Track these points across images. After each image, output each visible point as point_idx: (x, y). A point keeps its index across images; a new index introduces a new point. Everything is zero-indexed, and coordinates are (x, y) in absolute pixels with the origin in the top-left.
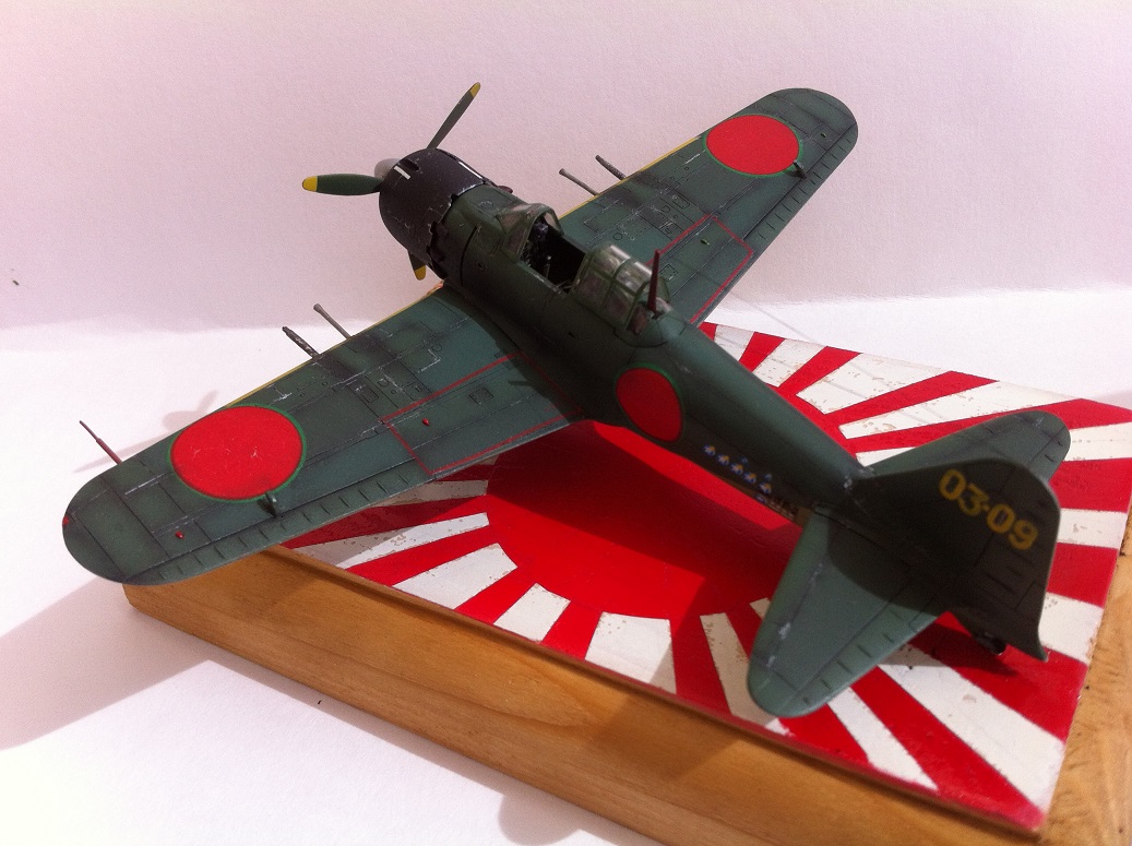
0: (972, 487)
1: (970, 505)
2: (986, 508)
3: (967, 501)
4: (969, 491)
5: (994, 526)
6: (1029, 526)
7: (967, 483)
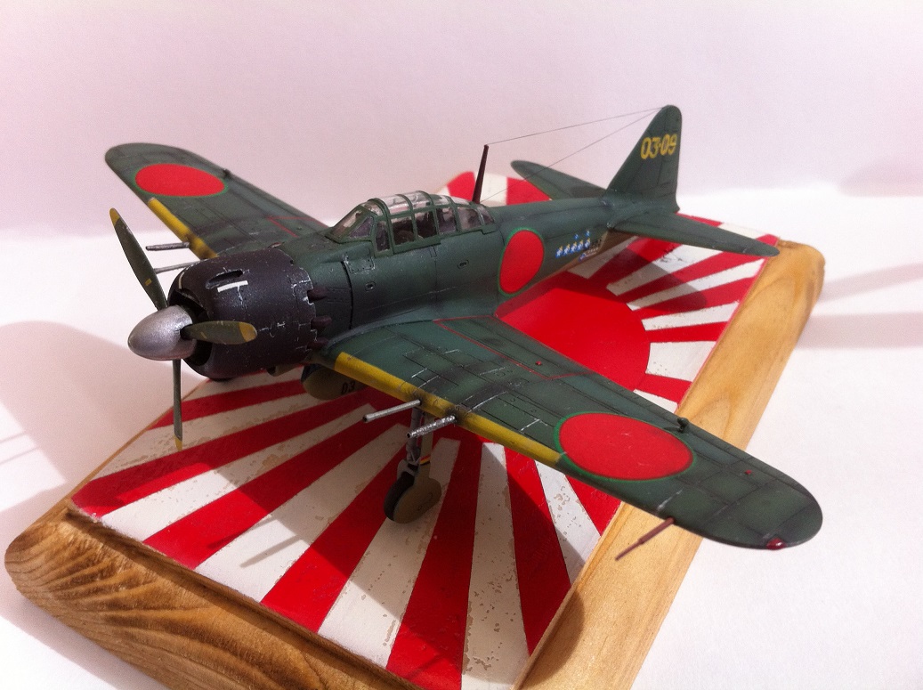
2: (660, 146)
3: (653, 150)
4: (653, 143)
5: (663, 153)
6: (675, 136)
7: (652, 140)
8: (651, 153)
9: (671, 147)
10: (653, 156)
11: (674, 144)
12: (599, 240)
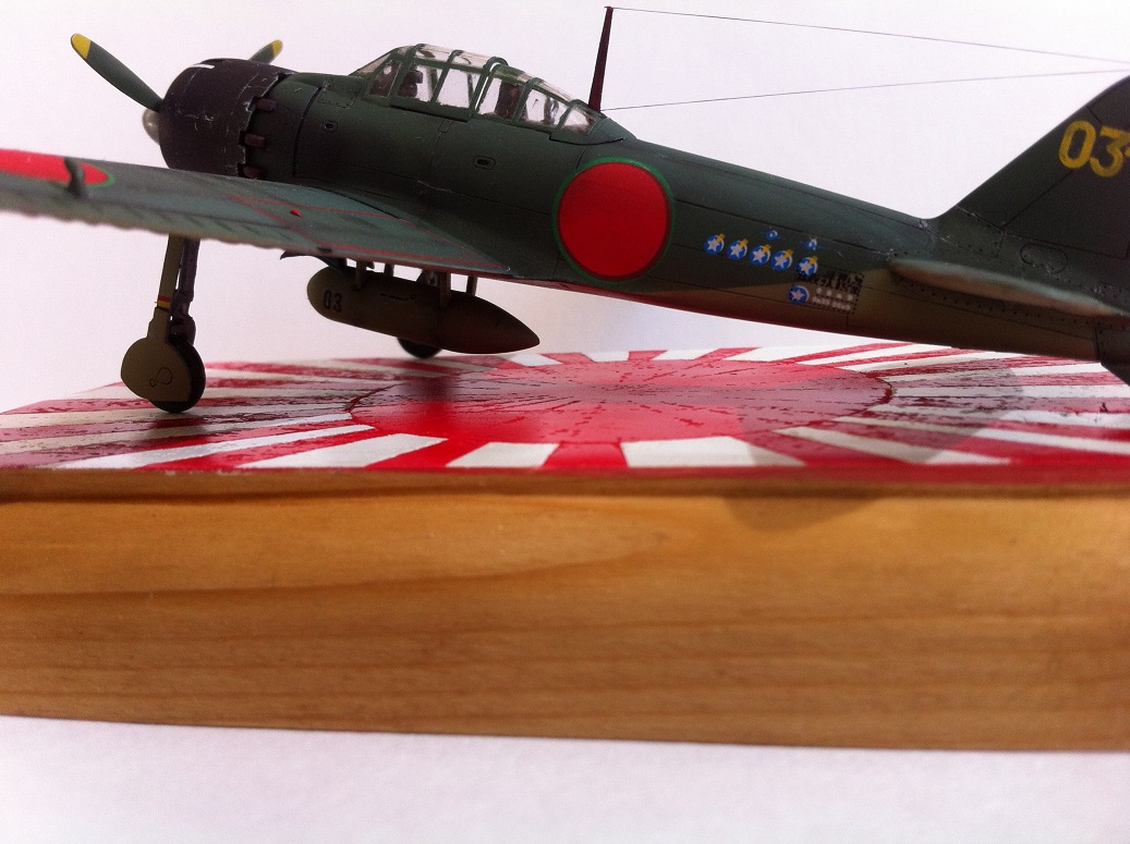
0: (1107, 131)
1: (1106, 160)
3: (1103, 157)
4: (1103, 139)
7: (1098, 130)
8: (1095, 163)
10: (1099, 168)
12: (853, 280)
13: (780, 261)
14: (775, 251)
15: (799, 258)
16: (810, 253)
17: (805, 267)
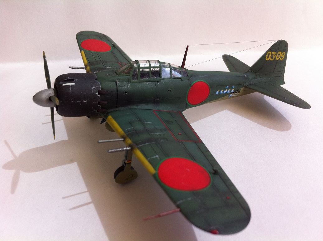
2: (276, 56)
3: (272, 57)
4: (272, 54)
5: (277, 59)
6: (284, 53)
7: (272, 53)
8: (271, 58)
9: (282, 57)
10: (271, 60)
11: (284, 56)
12: (239, 90)
13: (228, 91)
14: (227, 90)
15: (231, 90)
16: (233, 88)
17: (232, 91)
